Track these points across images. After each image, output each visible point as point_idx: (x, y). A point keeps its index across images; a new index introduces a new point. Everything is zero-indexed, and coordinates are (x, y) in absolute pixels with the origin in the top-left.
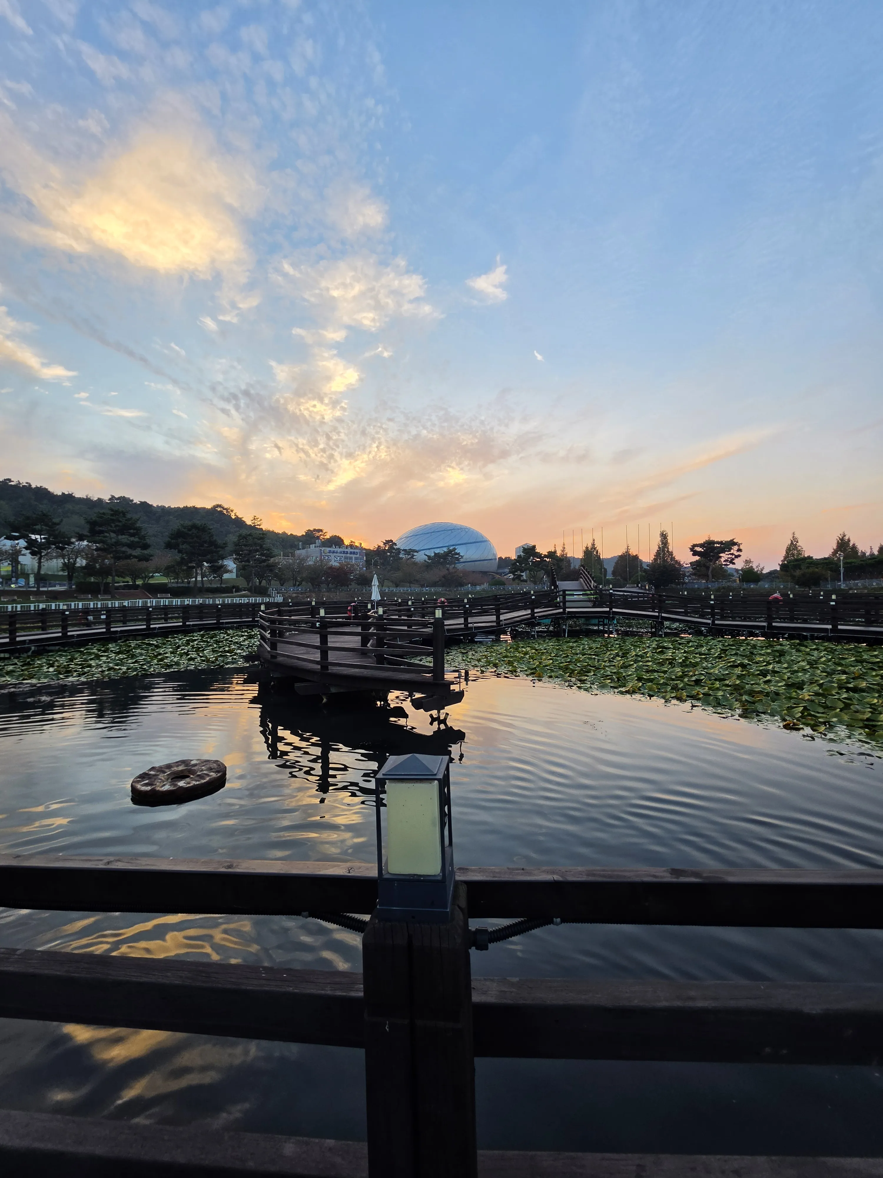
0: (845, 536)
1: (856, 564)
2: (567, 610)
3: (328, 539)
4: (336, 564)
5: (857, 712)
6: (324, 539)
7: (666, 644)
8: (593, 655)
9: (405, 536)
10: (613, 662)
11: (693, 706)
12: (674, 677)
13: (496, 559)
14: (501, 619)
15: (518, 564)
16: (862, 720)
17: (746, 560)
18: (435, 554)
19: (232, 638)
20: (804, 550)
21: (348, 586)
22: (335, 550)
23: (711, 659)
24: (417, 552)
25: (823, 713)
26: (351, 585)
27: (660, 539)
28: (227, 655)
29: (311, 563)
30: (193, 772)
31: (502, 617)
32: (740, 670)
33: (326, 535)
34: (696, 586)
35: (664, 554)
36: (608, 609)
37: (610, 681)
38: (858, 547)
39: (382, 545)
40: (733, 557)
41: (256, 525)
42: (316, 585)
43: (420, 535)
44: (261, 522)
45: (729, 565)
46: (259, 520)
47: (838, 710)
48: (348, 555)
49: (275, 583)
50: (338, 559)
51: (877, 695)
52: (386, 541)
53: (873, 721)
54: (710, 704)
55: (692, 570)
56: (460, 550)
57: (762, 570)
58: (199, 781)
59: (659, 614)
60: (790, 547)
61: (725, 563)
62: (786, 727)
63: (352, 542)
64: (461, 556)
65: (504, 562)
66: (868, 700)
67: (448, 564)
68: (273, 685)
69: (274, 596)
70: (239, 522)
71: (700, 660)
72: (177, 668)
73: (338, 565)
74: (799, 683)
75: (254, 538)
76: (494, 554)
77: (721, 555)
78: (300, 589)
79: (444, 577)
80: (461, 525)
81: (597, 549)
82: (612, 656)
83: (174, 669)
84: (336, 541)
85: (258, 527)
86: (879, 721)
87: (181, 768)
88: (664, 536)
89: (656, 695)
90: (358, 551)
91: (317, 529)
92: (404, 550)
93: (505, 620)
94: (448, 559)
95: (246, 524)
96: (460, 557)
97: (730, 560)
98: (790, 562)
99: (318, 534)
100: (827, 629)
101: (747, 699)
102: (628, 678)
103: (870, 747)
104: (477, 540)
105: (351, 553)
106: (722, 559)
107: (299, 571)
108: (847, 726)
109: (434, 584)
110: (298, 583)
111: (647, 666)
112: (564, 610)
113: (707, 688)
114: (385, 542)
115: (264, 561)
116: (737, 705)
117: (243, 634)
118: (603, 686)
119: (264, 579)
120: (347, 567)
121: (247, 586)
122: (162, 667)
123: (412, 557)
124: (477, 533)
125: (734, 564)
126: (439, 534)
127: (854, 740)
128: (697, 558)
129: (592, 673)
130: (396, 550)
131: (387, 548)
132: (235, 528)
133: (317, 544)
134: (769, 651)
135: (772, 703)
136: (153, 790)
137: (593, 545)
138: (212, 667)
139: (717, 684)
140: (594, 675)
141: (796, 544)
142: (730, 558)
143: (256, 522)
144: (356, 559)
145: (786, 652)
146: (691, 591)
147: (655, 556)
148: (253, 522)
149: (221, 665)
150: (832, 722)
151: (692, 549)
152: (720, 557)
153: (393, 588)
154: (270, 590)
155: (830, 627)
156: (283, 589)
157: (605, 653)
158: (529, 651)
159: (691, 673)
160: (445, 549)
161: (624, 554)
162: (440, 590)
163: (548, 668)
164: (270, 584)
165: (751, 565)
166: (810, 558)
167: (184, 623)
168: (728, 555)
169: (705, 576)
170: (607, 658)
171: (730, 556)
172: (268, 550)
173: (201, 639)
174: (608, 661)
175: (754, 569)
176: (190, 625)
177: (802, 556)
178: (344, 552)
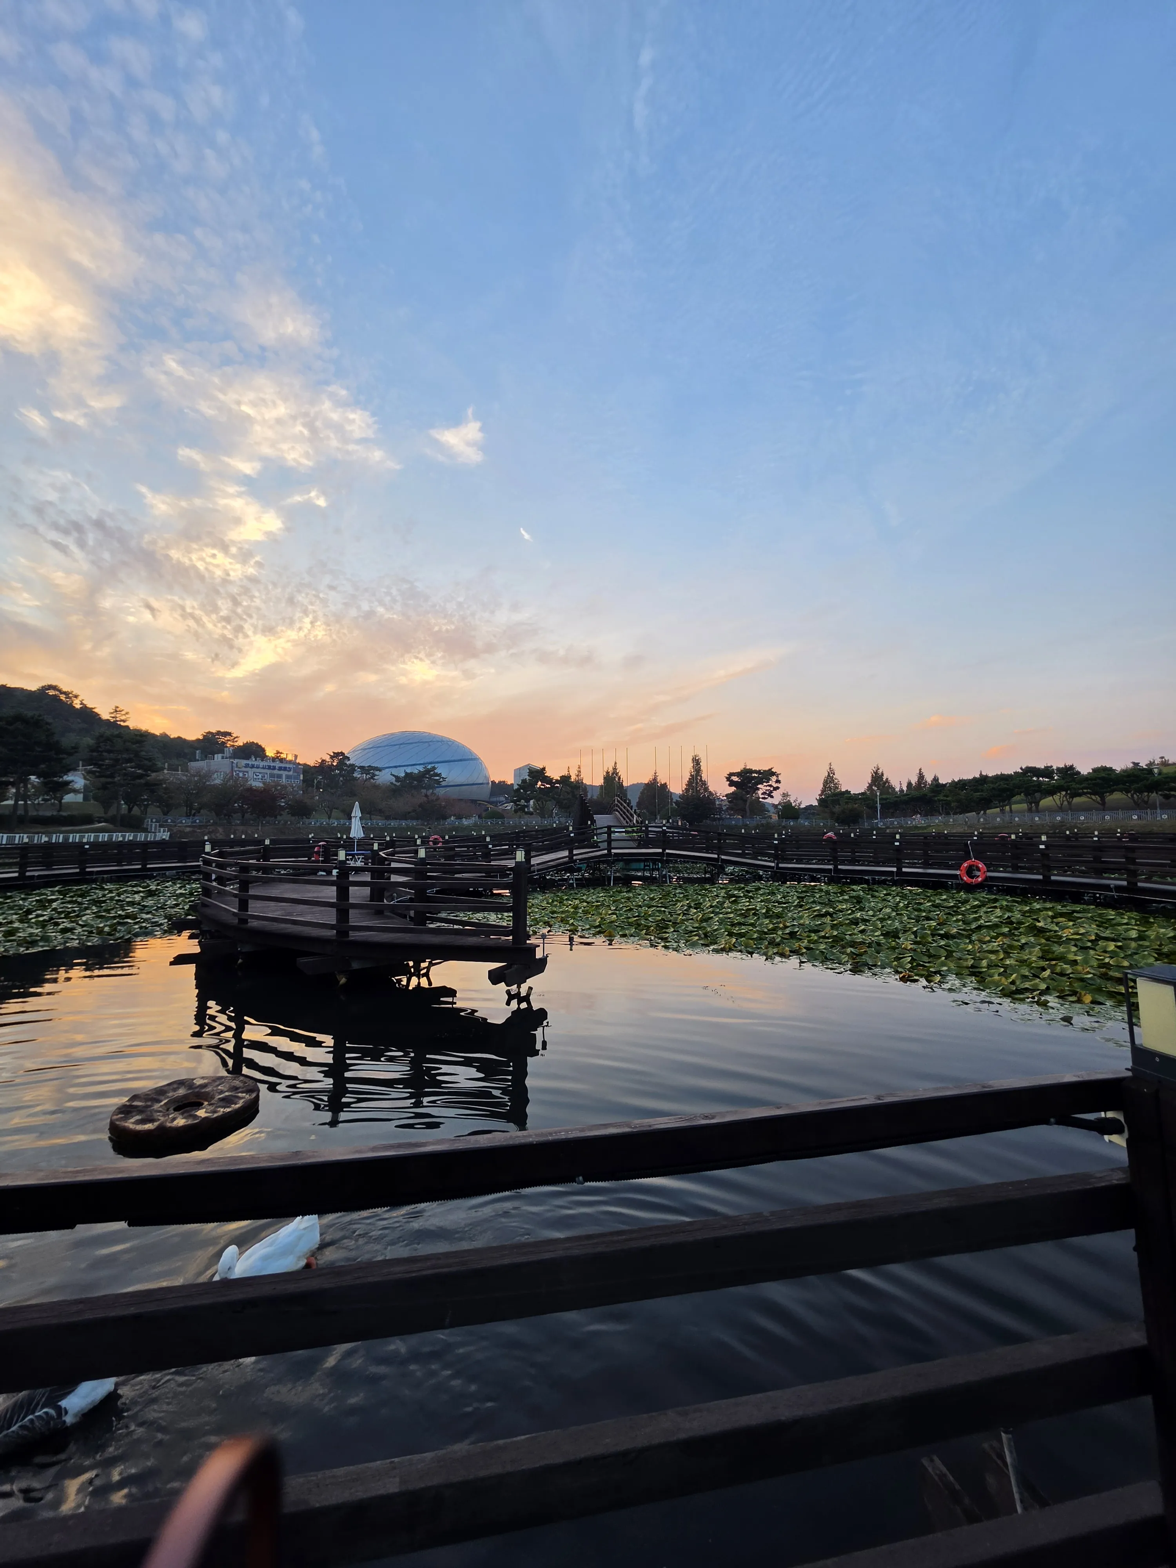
0: (879, 769)
1: (891, 801)
2: (613, 851)
3: (240, 746)
4: (257, 784)
5: (960, 959)
6: (233, 746)
7: (735, 892)
8: (661, 907)
9: (360, 748)
10: (689, 914)
11: (802, 962)
12: (766, 930)
13: (488, 783)
14: (532, 863)
15: (522, 791)
16: (967, 967)
17: (784, 794)
18: (407, 774)
19: (119, 896)
20: (840, 783)
21: (276, 817)
22: (256, 763)
23: (793, 908)
24: (379, 770)
25: (929, 962)
26: (281, 815)
27: (692, 765)
28: (127, 922)
29: (218, 782)
30: (208, 1097)
31: (534, 861)
32: (829, 919)
33: (236, 741)
34: (733, 823)
35: (697, 783)
36: (661, 850)
37: (697, 938)
38: (891, 782)
39: (328, 758)
40: (772, 789)
41: (118, 721)
42: (225, 815)
43: (385, 746)
44: (127, 716)
45: (767, 798)
46: (123, 713)
47: (943, 958)
48: (276, 772)
49: (154, 810)
50: (260, 777)
51: (968, 941)
52: (334, 753)
53: (977, 967)
54: (817, 959)
55: (727, 803)
56: (440, 769)
57: (800, 805)
58: (228, 1107)
59: (718, 856)
60: (827, 780)
61: (763, 796)
62: (902, 979)
63: (278, 752)
64: (443, 778)
65: (500, 788)
66: (962, 946)
67: (424, 788)
68: (240, 964)
69: (153, 831)
70: (88, 715)
71: (781, 909)
72: (48, 946)
73: (261, 785)
74: (893, 932)
75: (125, 742)
76: (486, 777)
77: (759, 786)
78: (198, 821)
79: (421, 806)
80: (442, 736)
81: (619, 774)
82: (686, 908)
83: (42, 946)
84: (253, 751)
85: (122, 724)
86: (981, 968)
87: (182, 1092)
88: (697, 762)
89: (756, 952)
90: (291, 766)
91: (222, 731)
92: (362, 768)
93: (538, 864)
94: (424, 781)
95: (100, 718)
96: (441, 780)
97: (768, 792)
98: (828, 797)
99: (223, 739)
100: (893, 872)
101: (853, 951)
102: (716, 933)
103: (987, 994)
104: (464, 758)
105: (280, 769)
106: (760, 792)
107: (197, 793)
108: (957, 974)
109: (405, 816)
110: (193, 812)
111: (730, 918)
112: (609, 851)
113: (806, 941)
114: (332, 754)
115: (141, 776)
116: (845, 958)
117: (135, 889)
118: (693, 945)
119: (137, 805)
120: (276, 788)
121: (104, 815)
122: (19, 945)
123: (372, 778)
124: (463, 746)
125: (772, 797)
126: (411, 746)
127: (970, 988)
128: (733, 789)
129: (672, 930)
130: (349, 767)
131: (335, 764)
132: (79, 723)
133: (227, 754)
134: (846, 897)
135: (878, 955)
136: (159, 1128)
137: (615, 769)
138: (112, 942)
139: (814, 937)
140: (674, 931)
141: (833, 777)
142: (768, 790)
143: (118, 716)
144: (288, 777)
145: (862, 899)
146: (729, 827)
147: (686, 785)
148: (113, 715)
149: (127, 937)
150: (942, 971)
151: (728, 779)
152: (758, 789)
153: (346, 821)
154: (148, 821)
155: (895, 869)
156: (169, 821)
157: (675, 905)
158: (578, 904)
159: (781, 925)
160: (421, 768)
161: (651, 781)
162: (415, 824)
163: (616, 924)
164: (145, 812)
165: (788, 799)
166: (847, 792)
167: (22, 873)
168: (766, 786)
169: (742, 812)
170: (679, 909)
171: (768, 788)
172: (150, 760)
173: (62, 899)
174: (682, 914)
175: (791, 803)
176: (34, 876)
177: (839, 790)
178: (269, 768)
